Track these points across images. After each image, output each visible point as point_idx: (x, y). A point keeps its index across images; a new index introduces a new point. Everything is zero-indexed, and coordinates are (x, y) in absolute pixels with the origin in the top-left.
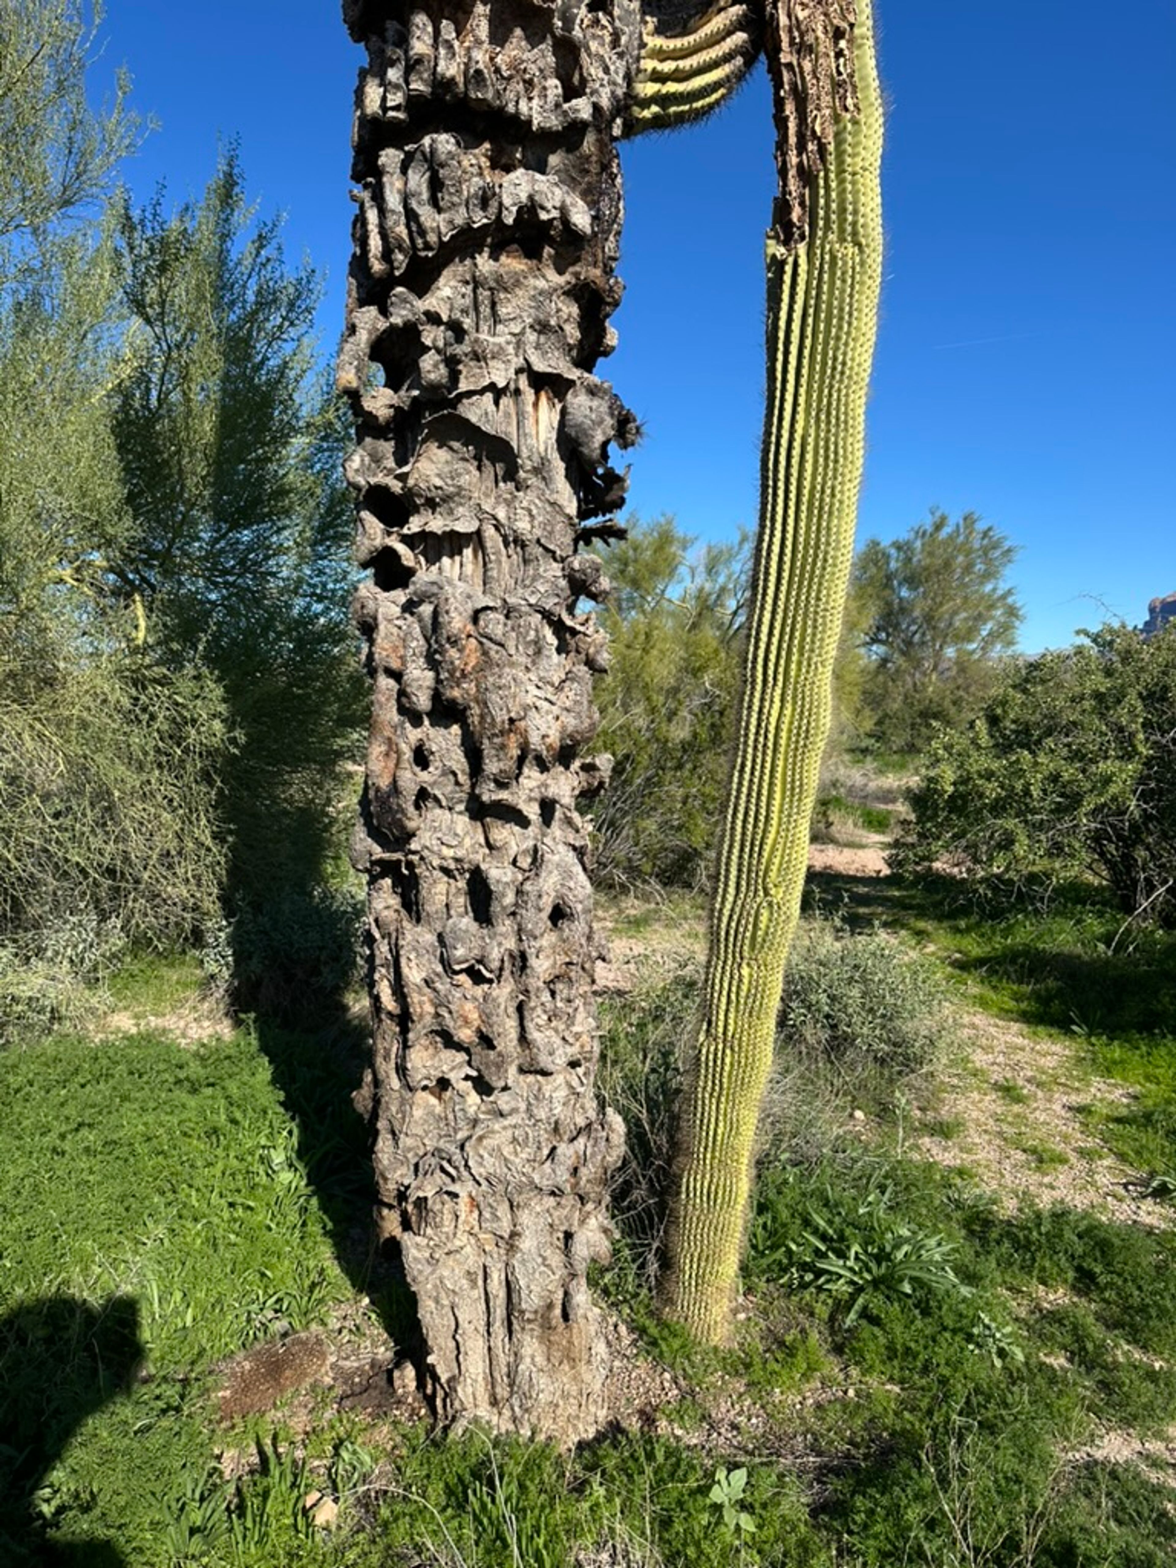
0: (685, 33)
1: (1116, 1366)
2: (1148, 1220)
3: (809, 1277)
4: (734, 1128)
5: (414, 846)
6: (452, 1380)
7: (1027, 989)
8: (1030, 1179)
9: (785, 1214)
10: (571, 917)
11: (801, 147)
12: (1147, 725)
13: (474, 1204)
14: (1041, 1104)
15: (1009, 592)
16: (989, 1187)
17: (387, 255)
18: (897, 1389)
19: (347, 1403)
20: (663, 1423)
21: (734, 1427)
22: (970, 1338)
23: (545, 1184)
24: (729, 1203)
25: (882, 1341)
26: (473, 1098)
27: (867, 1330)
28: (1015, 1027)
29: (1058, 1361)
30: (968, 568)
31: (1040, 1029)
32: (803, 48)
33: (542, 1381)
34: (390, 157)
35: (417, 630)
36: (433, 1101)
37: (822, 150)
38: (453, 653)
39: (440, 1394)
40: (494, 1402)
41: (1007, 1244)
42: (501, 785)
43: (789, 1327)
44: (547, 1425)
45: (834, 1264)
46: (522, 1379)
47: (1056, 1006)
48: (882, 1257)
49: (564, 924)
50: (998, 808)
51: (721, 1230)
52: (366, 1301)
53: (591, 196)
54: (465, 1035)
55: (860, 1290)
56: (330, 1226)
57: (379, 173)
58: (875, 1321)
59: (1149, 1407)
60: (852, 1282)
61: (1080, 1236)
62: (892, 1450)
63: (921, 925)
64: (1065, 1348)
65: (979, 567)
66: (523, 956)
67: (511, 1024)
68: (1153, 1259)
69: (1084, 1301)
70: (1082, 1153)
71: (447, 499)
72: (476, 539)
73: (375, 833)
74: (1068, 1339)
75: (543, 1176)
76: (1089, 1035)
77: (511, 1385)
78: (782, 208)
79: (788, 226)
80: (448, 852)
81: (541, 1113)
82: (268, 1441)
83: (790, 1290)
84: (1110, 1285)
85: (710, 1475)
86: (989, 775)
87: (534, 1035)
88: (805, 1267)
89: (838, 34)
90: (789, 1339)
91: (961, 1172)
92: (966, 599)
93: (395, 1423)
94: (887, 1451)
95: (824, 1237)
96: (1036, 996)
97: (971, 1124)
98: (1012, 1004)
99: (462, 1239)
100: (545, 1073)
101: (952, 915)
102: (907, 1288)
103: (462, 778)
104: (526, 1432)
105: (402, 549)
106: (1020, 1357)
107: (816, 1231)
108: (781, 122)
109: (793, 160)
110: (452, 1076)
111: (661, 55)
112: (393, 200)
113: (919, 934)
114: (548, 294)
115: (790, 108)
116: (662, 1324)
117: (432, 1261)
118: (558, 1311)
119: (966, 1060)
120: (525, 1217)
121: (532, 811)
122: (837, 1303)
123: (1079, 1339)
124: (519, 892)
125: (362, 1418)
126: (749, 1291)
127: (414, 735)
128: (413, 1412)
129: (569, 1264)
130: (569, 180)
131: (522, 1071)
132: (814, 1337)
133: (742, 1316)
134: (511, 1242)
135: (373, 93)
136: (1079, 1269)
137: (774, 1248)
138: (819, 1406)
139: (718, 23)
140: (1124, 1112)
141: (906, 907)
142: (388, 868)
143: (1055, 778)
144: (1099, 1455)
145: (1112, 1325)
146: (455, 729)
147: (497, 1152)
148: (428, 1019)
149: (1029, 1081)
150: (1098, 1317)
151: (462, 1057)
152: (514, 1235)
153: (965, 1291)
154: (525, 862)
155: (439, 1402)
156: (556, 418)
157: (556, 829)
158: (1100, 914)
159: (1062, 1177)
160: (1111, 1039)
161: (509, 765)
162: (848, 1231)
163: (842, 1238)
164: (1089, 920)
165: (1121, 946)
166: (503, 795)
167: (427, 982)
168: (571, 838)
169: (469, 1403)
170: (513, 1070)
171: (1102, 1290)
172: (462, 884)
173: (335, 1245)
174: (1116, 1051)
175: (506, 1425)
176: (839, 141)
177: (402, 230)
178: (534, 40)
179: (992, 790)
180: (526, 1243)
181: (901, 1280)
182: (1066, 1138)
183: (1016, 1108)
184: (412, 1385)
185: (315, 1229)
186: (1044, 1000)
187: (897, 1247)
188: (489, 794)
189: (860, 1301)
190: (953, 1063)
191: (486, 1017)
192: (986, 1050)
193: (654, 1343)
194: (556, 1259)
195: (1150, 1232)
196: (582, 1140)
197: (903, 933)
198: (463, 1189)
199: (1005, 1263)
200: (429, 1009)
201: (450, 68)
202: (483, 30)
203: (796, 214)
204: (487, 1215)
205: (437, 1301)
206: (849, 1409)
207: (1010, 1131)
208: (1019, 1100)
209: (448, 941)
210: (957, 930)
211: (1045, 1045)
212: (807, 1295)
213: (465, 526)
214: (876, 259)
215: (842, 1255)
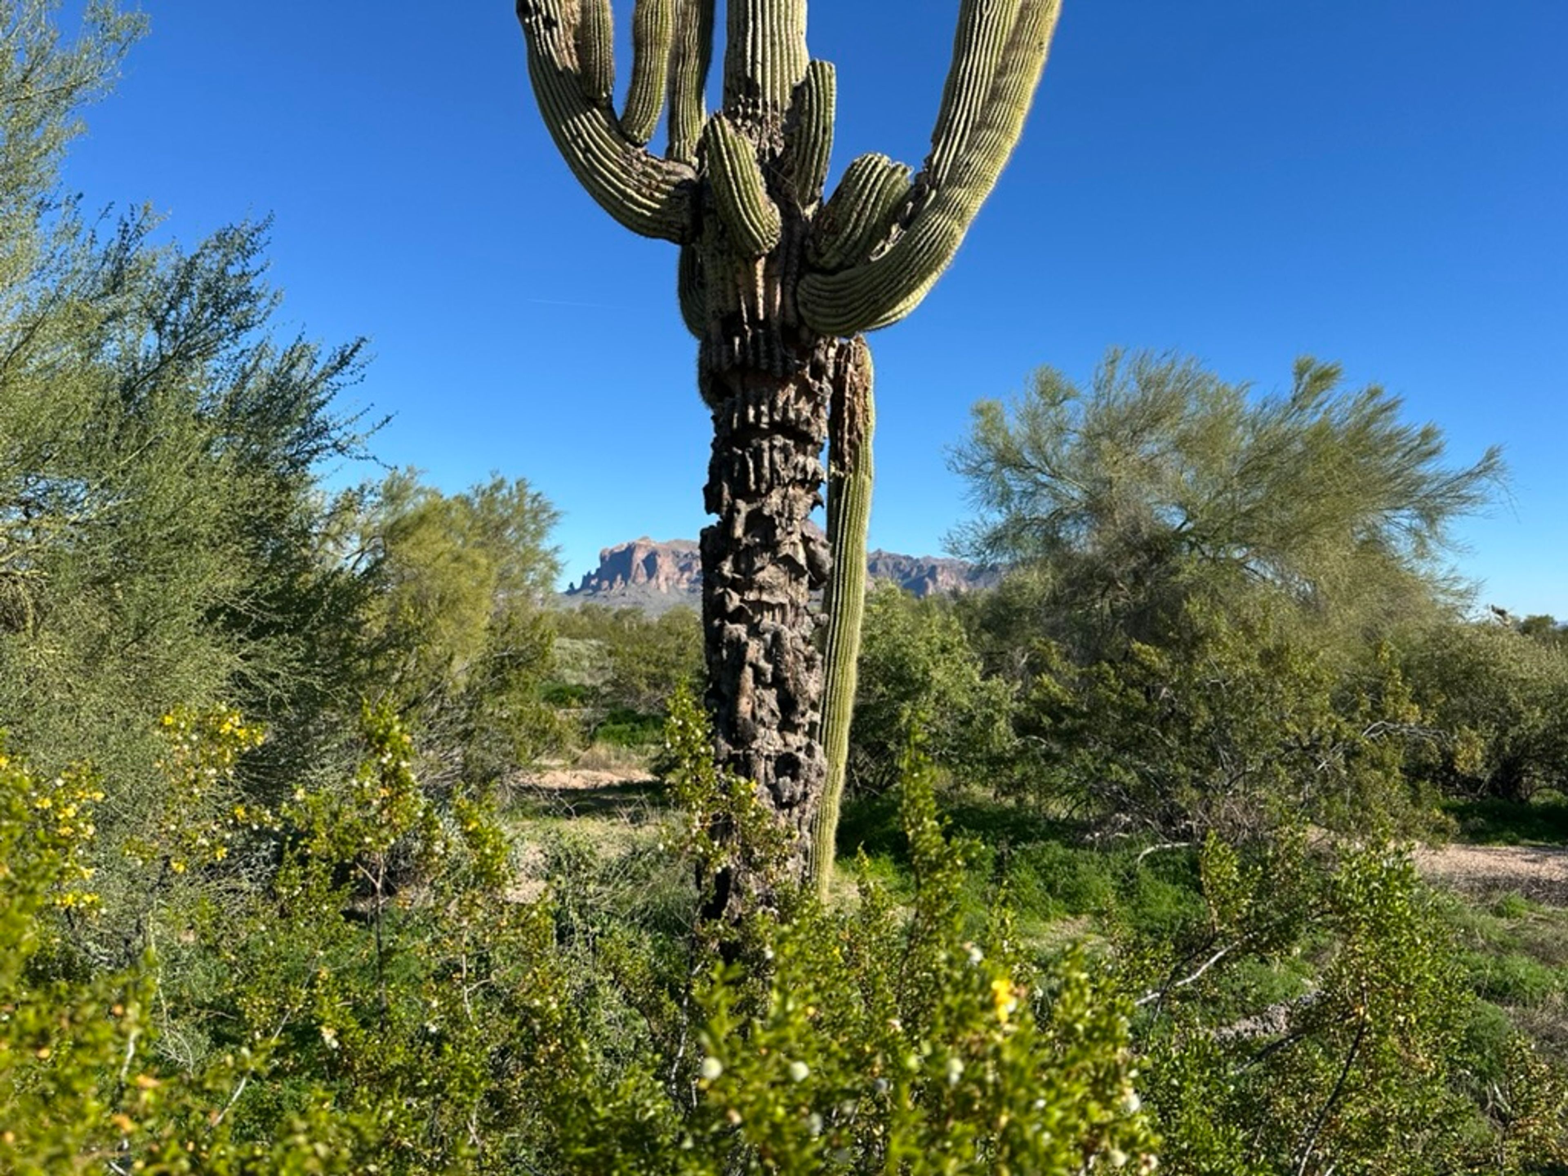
5: (753, 746)
17: (757, 482)
35: (763, 645)
37: (860, 436)
38: (787, 657)
71: (771, 587)
73: (731, 741)
79: (843, 463)
80: (768, 748)
89: (865, 390)
103: (778, 713)
115: (846, 415)
127: (759, 693)
142: (736, 758)
146: (775, 690)
156: (805, 553)
176: (866, 431)
203: (847, 459)
213: (778, 600)
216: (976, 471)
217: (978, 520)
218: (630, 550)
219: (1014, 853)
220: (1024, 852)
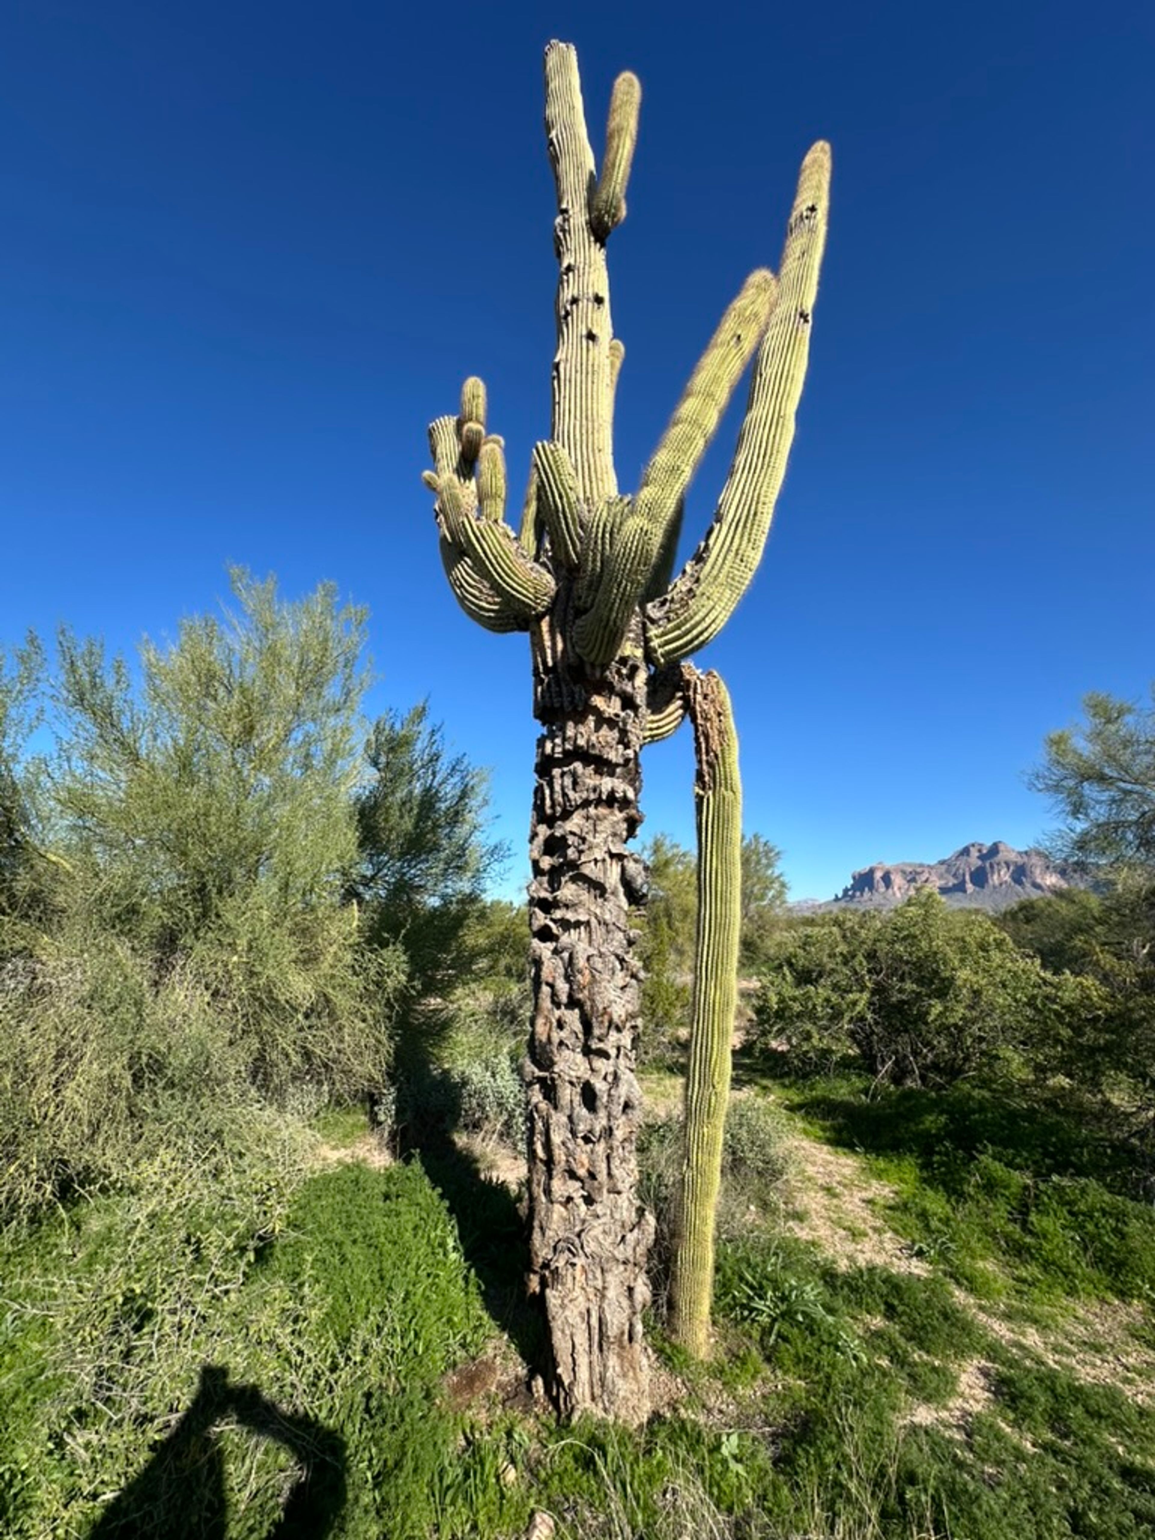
0: (661, 712)
1: (915, 1364)
2: (916, 1271)
3: (746, 1313)
4: (704, 1221)
5: (556, 1069)
6: (571, 1384)
7: (828, 1124)
8: (850, 1247)
9: (729, 1272)
10: (633, 1108)
11: (707, 754)
12: (869, 971)
13: (584, 1271)
14: (847, 1198)
15: (781, 875)
16: (829, 1253)
17: (553, 807)
18: (803, 1384)
19: (508, 1404)
20: (682, 1411)
21: (721, 1411)
22: (837, 1348)
23: (621, 1257)
24: (703, 1267)
25: (792, 1351)
26: (583, 1207)
27: (783, 1346)
28: (826, 1148)
29: (885, 1363)
30: (758, 862)
31: (839, 1150)
32: (706, 719)
33: (620, 1382)
34: (556, 772)
35: (560, 964)
36: (562, 1209)
37: (716, 756)
38: (579, 977)
39: (562, 1395)
40: (593, 1399)
41: (846, 1289)
42: (600, 1040)
43: (739, 1347)
44: (623, 1413)
45: (759, 1304)
46: (608, 1382)
47: (845, 1135)
48: (784, 1299)
49: (629, 1111)
50: (799, 1015)
51: (699, 1283)
52: (506, 1337)
53: (632, 782)
54: (582, 1172)
55: (774, 1320)
56: (483, 1287)
57: (552, 778)
58: (786, 1339)
59: (937, 1390)
60: (769, 1316)
61: (884, 1282)
62: (808, 1421)
63: (766, 1082)
64: (887, 1353)
65: (764, 861)
66: (611, 1129)
67: (604, 1165)
68: (923, 1295)
69: (891, 1324)
70: (875, 1230)
71: (574, 905)
72: (588, 923)
73: (536, 1062)
74: (888, 1348)
75: (620, 1253)
76: (866, 1153)
77: (602, 1386)
78: (700, 776)
79: (704, 783)
80: (573, 1073)
81: (617, 1216)
82: (468, 1430)
83: (737, 1322)
84: (904, 1312)
85: (718, 1437)
86: (794, 999)
87: (615, 1172)
88: (743, 1307)
89: (719, 714)
90: (741, 1353)
91: (813, 1243)
92: (759, 878)
93: (537, 1417)
94: (805, 1424)
95: (752, 1287)
96: (833, 1128)
97: (813, 1213)
98: (821, 1134)
99: (578, 1292)
100: (619, 1193)
101: (782, 1076)
102: (800, 1318)
103: (581, 1036)
104: (611, 1418)
105: (552, 924)
106: (865, 1360)
107: (747, 1283)
108: (699, 744)
109: (704, 757)
110: (574, 1195)
111: (653, 722)
112: (557, 788)
113: (765, 1088)
114: (617, 822)
115: (702, 739)
116: (673, 1346)
117: (563, 1306)
118: (626, 1337)
119: (804, 1171)
120: (609, 1277)
121: (613, 1052)
122: (763, 1329)
123: (894, 1348)
124: (609, 1095)
125: (517, 1413)
126: (714, 1323)
127: (557, 1013)
128: (545, 1409)
129: (632, 1306)
130: (623, 777)
131: (609, 1192)
132: (755, 1353)
133: (712, 1340)
134: (601, 1293)
135: (549, 746)
136: (886, 1303)
137: (726, 1294)
138: (764, 1396)
139: (672, 708)
140: (892, 1202)
141: (755, 1071)
142: (541, 1081)
143: (827, 1000)
144: (916, 1420)
145: (910, 1338)
146: (577, 1011)
147: (595, 1238)
148: (563, 1163)
149: (839, 1183)
150: (901, 1334)
151: (578, 1184)
152: (604, 1288)
153: (830, 1319)
154: (610, 1078)
155: (562, 1401)
156: (619, 869)
157: (622, 1061)
158: (859, 1076)
159: (867, 1245)
160: (878, 1155)
161: (604, 1031)
162: (765, 1282)
163: (761, 1287)
164: (854, 1078)
165: (874, 1097)
166: (601, 1045)
167: (563, 1143)
168: (628, 1064)
169: (580, 1398)
170: (605, 1191)
171: (900, 1316)
172: (579, 1090)
173: (484, 1300)
174: (882, 1164)
175: (601, 1414)
176: (722, 751)
177: (561, 799)
178: (611, 729)
179: (797, 1007)
180: (611, 1294)
181: (796, 1313)
182: (864, 1220)
183: (835, 1201)
184: (542, 1391)
185: (472, 1289)
186: (838, 1130)
187: (791, 1291)
188: (595, 1045)
189: (776, 1327)
190: (798, 1174)
191: (592, 1162)
192: (814, 1164)
193: (669, 1359)
194: (625, 1303)
195: (918, 1278)
196: (636, 1231)
197: (756, 1088)
198: (580, 1261)
199: (847, 1301)
200: (563, 1158)
201: (581, 742)
202: (592, 725)
203: (707, 778)
204: (590, 1276)
205: (563, 1332)
206: (782, 1398)
207: (834, 1216)
208: (835, 1196)
209: (576, 1121)
210: (784, 1086)
211: (843, 1160)
212: (747, 1325)
213: (583, 918)
214: (740, 796)
215: (761, 1298)
216: (1057, 788)
217: (1064, 828)
218: (872, 871)
219: (1042, 1186)
220: (1058, 1188)
